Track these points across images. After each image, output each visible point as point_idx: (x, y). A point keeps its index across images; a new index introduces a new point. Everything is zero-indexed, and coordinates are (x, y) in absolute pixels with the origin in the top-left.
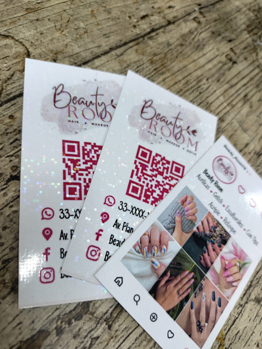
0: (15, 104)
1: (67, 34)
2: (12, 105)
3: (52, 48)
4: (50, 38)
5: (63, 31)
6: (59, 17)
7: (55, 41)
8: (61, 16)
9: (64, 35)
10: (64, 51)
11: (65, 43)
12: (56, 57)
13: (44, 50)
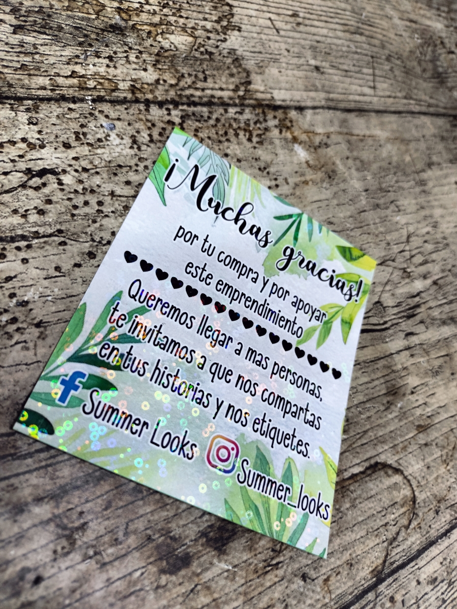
0: (396, 579)
1: (452, 470)
2: (394, 581)
3: (436, 492)
4: (435, 475)
5: (448, 465)
6: (446, 440)
7: (440, 480)
8: (448, 439)
9: (449, 470)
10: (447, 498)
11: (449, 484)
12: (439, 507)
13: (429, 494)
